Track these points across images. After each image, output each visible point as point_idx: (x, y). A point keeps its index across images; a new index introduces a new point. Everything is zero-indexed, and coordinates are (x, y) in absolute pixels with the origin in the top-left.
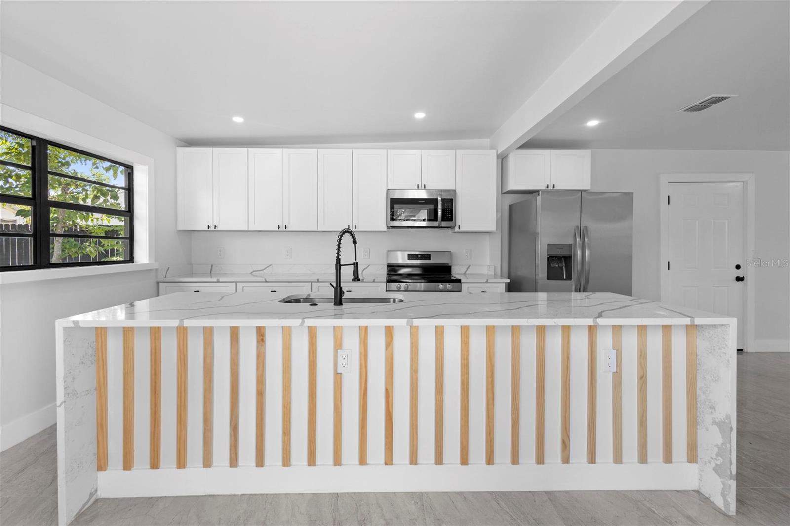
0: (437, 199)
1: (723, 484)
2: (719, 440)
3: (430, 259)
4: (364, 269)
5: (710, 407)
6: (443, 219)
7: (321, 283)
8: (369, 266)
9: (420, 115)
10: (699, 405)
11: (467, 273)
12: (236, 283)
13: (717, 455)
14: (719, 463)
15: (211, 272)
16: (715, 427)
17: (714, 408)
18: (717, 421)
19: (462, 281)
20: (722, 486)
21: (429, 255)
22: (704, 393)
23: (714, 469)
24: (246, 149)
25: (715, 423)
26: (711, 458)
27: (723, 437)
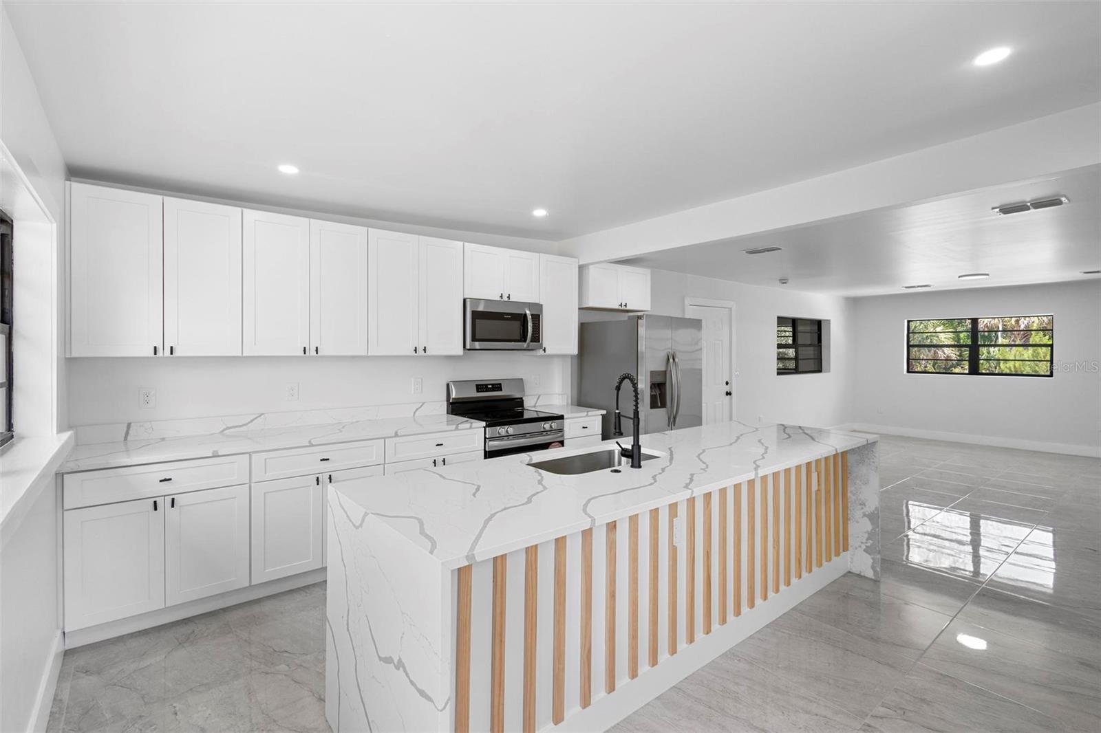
0: (525, 315)
1: (873, 559)
2: (869, 527)
3: (501, 390)
4: (417, 409)
5: (860, 504)
6: (532, 341)
7: (401, 438)
8: (423, 403)
9: (540, 213)
10: (849, 505)
11: (537, 404)
12: (250, 453)
13: (867, 539)
14: (869, 544)
15: (126, 439)
16: (866, 518)
17: (864, 504)
18: (867, 513)
19: (565, 417)
20: (872, 561)
21: (500, 384)
22: (854, 495)
23: (865, 550)
24: (239, 209)
25: (865, 515)
26: (862, 543)
27: (872, 524)
